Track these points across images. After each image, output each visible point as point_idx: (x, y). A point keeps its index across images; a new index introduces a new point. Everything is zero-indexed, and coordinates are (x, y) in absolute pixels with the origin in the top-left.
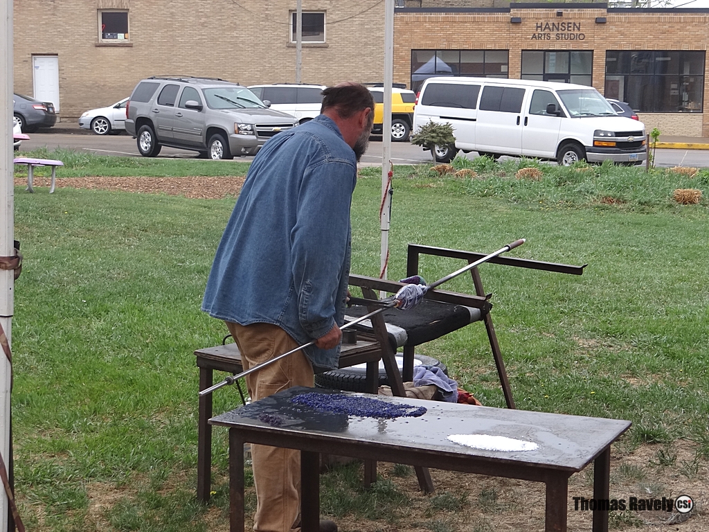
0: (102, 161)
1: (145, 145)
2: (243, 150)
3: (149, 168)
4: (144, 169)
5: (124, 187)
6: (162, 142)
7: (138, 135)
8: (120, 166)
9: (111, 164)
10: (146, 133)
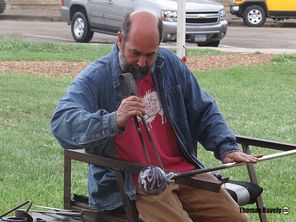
0: (26, 46)
1: (79, 31)
2: (169, 36)
3: (69, 54)
4: (64, 54)
5: (35, 71)
6: (94, 28)
7: (72, 22)
8: (41, 51)
9: (35, 49)
10: (80, 20)
